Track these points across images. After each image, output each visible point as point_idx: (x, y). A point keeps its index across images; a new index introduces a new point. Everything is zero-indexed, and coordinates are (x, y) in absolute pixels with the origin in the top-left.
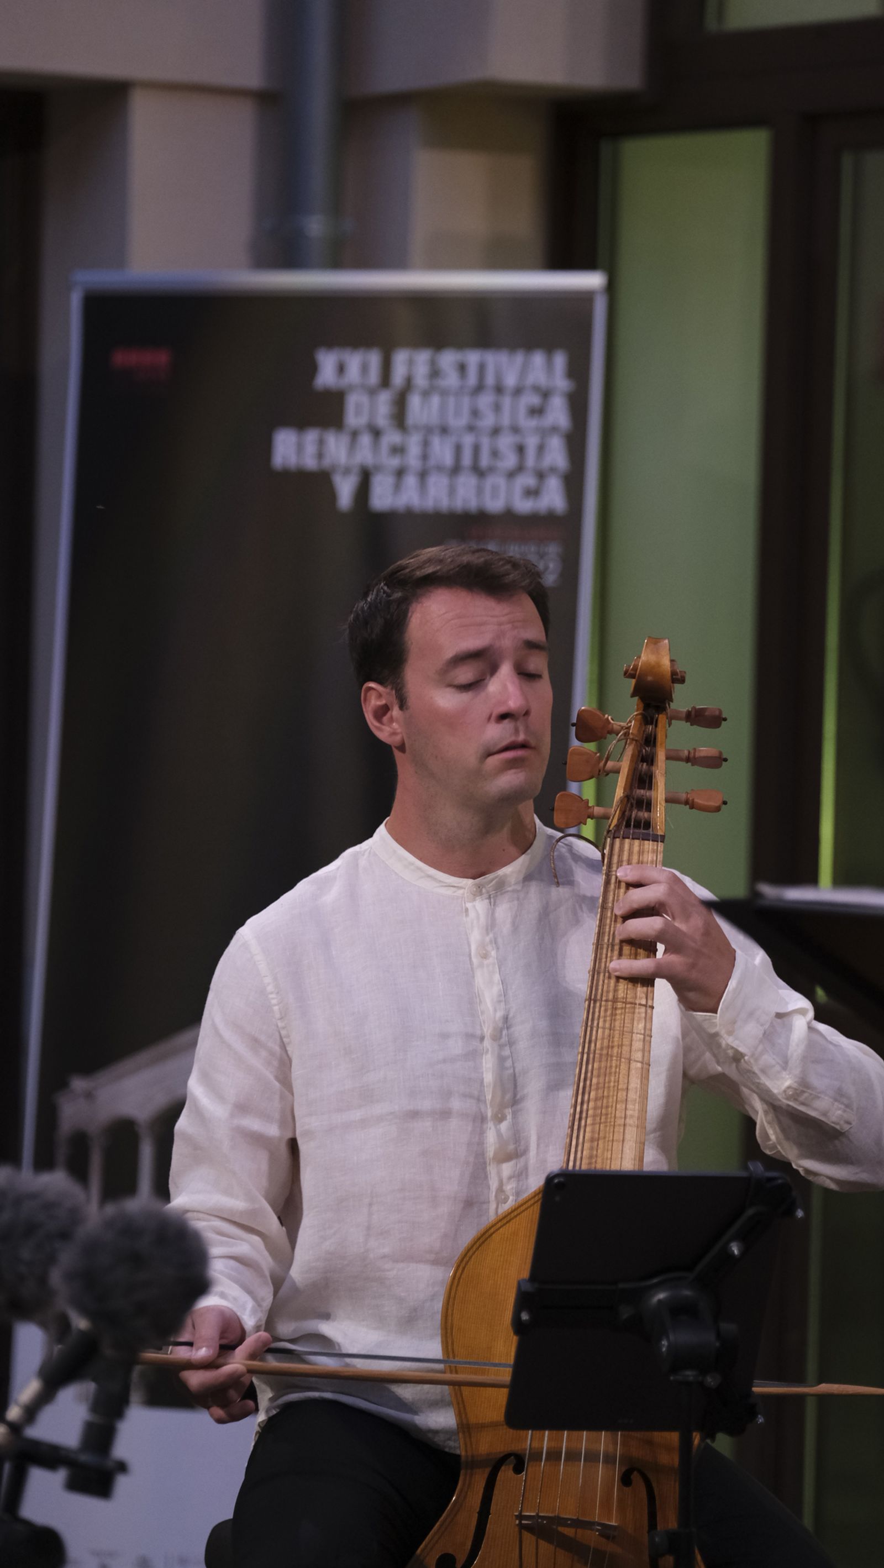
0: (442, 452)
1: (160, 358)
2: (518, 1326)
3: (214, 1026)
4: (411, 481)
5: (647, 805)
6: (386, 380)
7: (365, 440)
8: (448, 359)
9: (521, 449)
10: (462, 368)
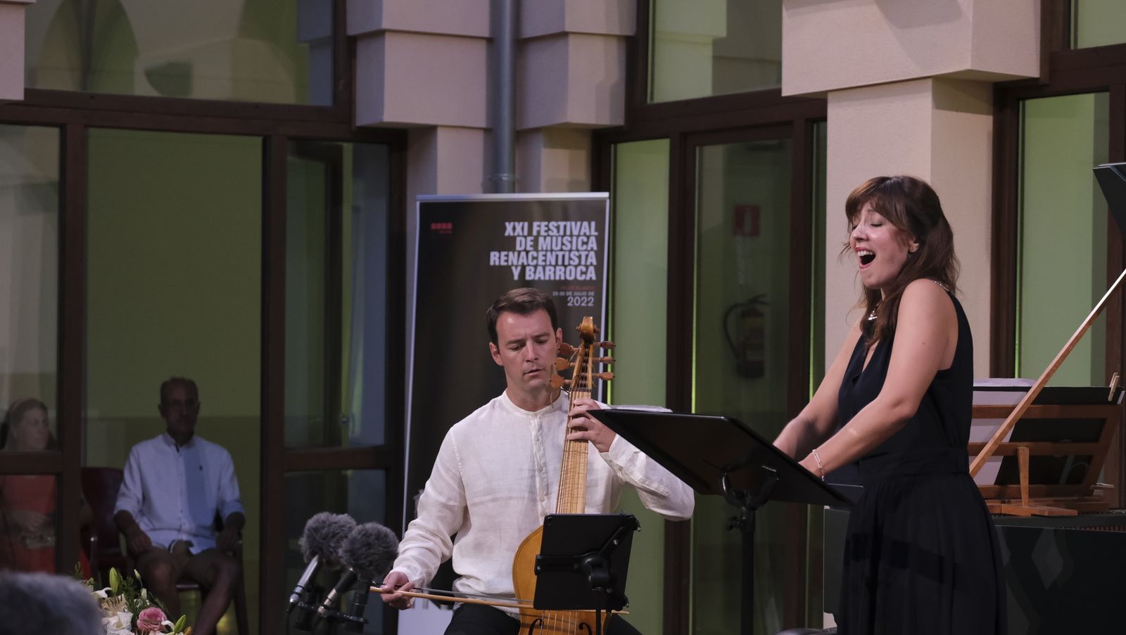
0: (551, 258)
1: (450, 226)
2: (537, 572)
3: (437, 468)
4: (540, 269)
5: (585, 378)
6: (530, 233)
7: (523, 254)
8: (553, 224)
9: (579, 257)
10: (558, 228)
